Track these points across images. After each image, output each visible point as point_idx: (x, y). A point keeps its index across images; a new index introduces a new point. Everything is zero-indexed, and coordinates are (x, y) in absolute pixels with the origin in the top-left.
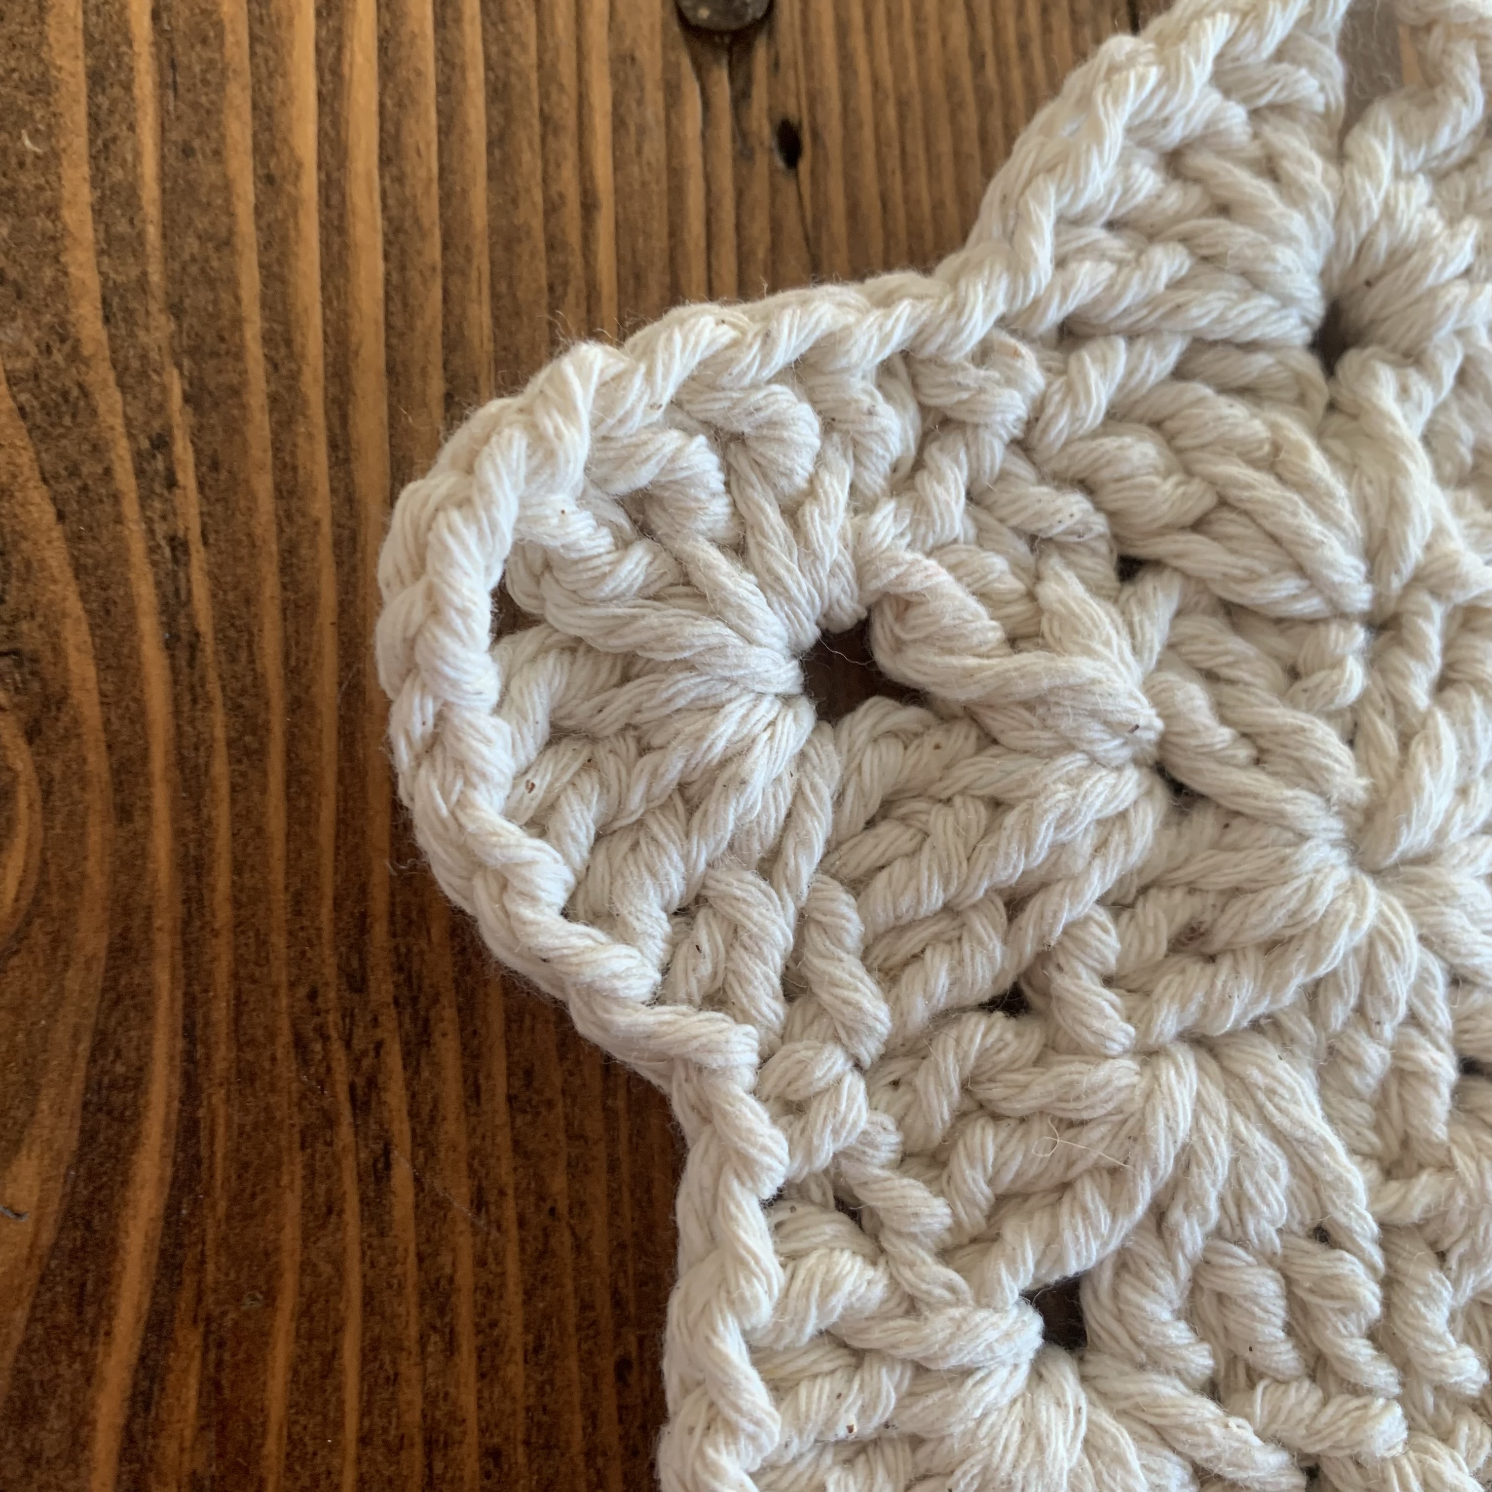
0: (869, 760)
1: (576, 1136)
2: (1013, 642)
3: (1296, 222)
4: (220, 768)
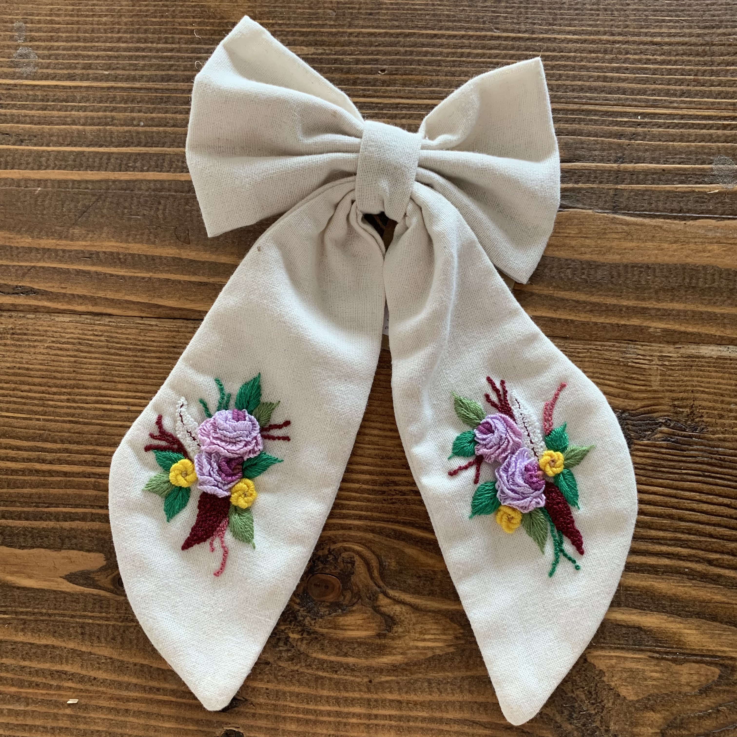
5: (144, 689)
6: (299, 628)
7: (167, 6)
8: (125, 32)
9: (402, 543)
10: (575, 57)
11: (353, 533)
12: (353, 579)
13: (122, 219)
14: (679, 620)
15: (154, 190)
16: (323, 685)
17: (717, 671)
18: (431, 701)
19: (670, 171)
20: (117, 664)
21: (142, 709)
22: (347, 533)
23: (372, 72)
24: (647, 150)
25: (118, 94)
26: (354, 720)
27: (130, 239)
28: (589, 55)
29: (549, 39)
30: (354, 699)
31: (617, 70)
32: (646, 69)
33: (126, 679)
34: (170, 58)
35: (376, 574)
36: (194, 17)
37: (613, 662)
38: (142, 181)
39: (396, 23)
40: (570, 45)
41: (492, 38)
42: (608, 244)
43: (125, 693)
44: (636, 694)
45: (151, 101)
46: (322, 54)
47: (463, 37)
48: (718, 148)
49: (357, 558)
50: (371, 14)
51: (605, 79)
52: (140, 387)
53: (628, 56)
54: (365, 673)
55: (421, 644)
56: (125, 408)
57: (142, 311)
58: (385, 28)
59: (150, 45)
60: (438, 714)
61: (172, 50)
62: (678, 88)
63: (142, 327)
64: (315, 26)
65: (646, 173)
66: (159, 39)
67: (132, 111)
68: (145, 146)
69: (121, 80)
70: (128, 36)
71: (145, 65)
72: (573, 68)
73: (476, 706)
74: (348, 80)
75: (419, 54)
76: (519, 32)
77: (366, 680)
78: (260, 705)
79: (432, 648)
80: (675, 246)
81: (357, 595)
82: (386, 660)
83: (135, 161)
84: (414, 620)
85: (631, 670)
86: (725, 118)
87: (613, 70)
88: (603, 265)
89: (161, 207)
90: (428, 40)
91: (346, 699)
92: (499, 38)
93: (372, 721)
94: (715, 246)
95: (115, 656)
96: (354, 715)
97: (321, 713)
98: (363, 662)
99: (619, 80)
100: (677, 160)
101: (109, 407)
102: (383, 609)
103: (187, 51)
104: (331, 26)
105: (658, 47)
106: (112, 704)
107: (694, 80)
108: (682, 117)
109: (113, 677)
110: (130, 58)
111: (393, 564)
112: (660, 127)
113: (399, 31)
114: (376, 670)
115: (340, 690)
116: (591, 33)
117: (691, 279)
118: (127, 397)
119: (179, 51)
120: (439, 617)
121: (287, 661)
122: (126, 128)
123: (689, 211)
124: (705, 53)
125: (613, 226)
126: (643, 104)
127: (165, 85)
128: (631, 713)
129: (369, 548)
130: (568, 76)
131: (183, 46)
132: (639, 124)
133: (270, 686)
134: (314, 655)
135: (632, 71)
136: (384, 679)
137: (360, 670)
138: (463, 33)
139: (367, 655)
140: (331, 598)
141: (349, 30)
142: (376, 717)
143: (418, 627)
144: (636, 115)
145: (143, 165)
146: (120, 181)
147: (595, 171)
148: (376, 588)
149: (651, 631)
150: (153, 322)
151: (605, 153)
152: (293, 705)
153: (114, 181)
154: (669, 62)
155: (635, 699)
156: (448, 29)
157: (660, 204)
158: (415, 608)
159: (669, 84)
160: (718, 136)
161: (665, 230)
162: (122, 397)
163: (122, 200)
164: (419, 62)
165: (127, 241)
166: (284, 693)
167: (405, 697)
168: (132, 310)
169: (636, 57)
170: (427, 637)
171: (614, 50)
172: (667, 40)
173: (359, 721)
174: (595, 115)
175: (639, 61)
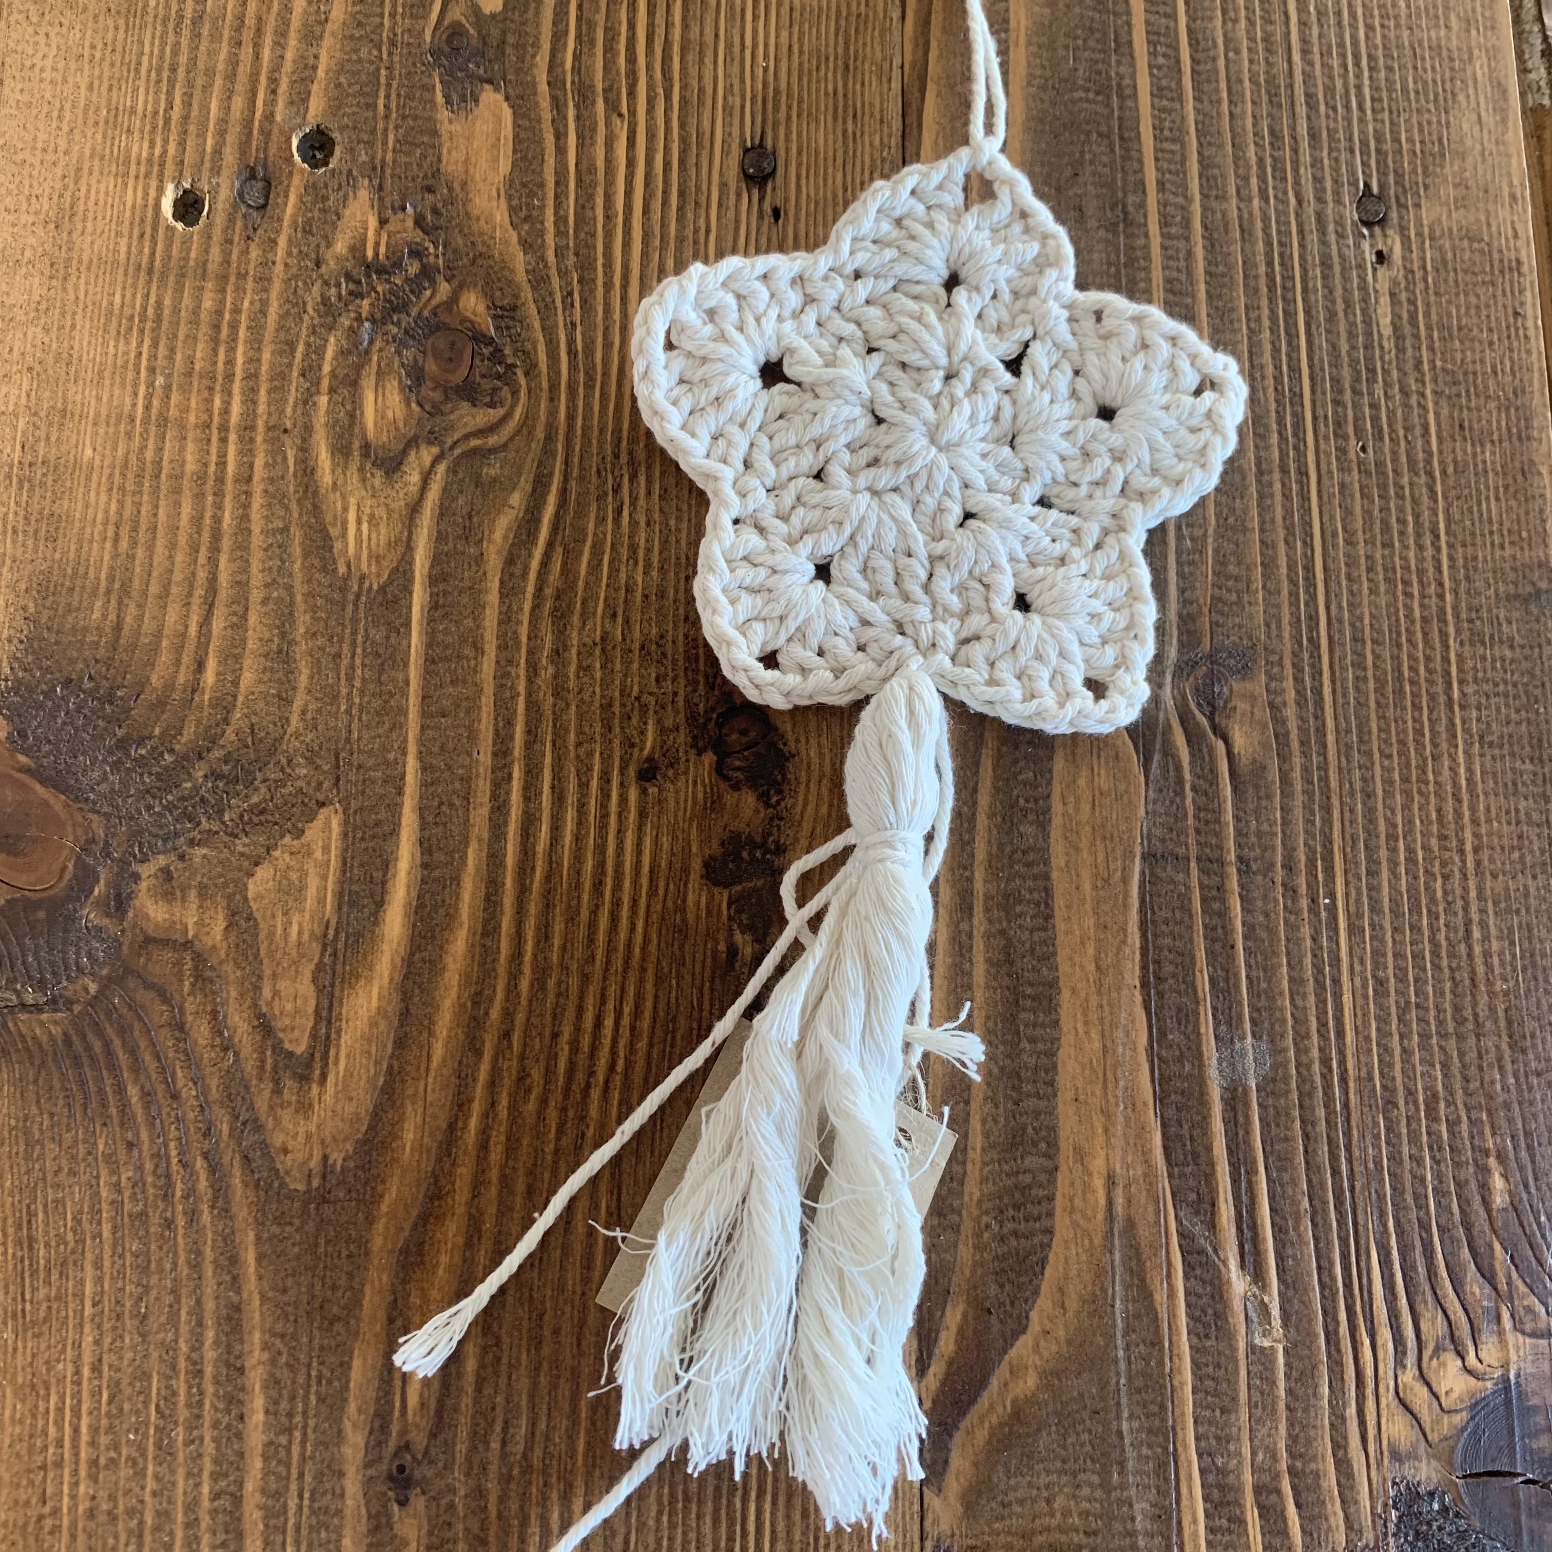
0: (777, 398)
1: (679, 509)
2: (827, 365)
3: (935, 242)
4: (581, 390)
5: (276, 68)
6: (378, 316)
7: (1436, 100)
8: (1384, 37)
9: (529, 488)
10: (1427, 783)
11: (543, 405)
12: (465, 405)
13: (1067, 35)
14: (398, 978)
15: (1119, 85)
16: (281, 353)
17: (300, 1049)
18: (250, 531)
19: (1231, 958)
20: (317, 29)
21: (241, 69)
22: (544, 395)
23: (1359, 432)
24: (1267, 915)
25: (1278, 30)
26: (217, 403)
27: (1034, 49)
28: (1432, 807)
29: (1455, 736)
30: (254, 403)
31: (1411, 860)
32: (1420, 913)
33: (293, 41)
34: (1347, 107)
35: (475, 442)
36: (1422, 142)
37: (318, 854)
38: (1133, 65)
39: (1450, 470)
40: (1446, 773)
41: (1444, 636)
42: (1084, 844)
43: (268, 40)
44: (259, 897)
45: (1271, 81)
46: (1382, 348)
47: (1441, 584)
48: (1285, 1050)
49: (501, 412)
50: (1461, 427)
51: (1392, 837)
52: (784, 65)
53: (1440, 881)
54: (300, 421)
55: (352, 516)
56: (748, 42)
57: (913, 67)
58: (1440, 452)
59: (1366, 74)
60: (226, 543)
61: (1361, 108)
62: (1390, 971)
63: (886, 66)
64: (1430, 337)
65: (1224, 914)
66: (1378, 89)
67: (1250, 50)
68: (1193, 71)
69: (1301, 32)
70: (1378, 41)
71: (1331, 68)
72: (1405, 780)
73: (239, 609)
74: (1341, 392)
75: (1401, 509)
76: (1461, 682)
77: (289, 425)
78: (247, 251)
79: (344, 535)
80: (1092, 967)
81: (436, 411)
82: (324, 457)
83: (1165, 55)
84: (395, 506)
85: (302, 888)
86: (1342, 1062)
87: (1410, 850)
88: (1046, 836)
89: (1091, 95)
90: (1427, 524)
91: (254, 390)
92: (1446, 647)
93: (215, 432)
94: (1097, 1045)
95: (329, 27)
96: (227, 404)
97: (232, 350)
98: (320, 418)
99: (1394, 864)
100: (1254, 973)
101: (749, 16)
102: (413, 453)
103: (1362, 132)
104: (1432, 362)
105: (1461, 934)
106: (250, 21)
107: (1408, 1003)
108: (1336, 981)
109: (296, 22)
110: (1341, 45)
111: (492, 472)
112: (1314, 940)
113: (1437, 474)
114: (304, 440)
115: (271, 380)
116: (1473, 810)
117: (1033, 998)
118: (766, 45)
119: (1362, 120)
120: (401, 549)
121: (323, 296)
122: (1220, 41)
123: (1160, 995)
124: (1460, 1022)
125: (1119, 853)
126: (1352, 909)
127: (1300, 98)
128: (225, 885)
129: (518, 432)
130: (1390, 770)
131: (1371, 128)
132: (1314, 900)
133: (279, 267)
134: (332, 339)
135: (1412, 889)
136: (291, 454)
137: (306, 414)
138: (1447, 584)
139: (332, 426)
140: (431, 367)
141: (1428, 392)
142: (224, 440)
143: (382, 512)
144: (1332, 895)
145: (1159, 68)
146: (1130, 33)
147: (1218, 821)
148: (449, 442)
149: (376, 923)
150: (896, 85)
151: (1253, 839)
152: (246, 304)
153: (1129, 24)
154: (1435, 954)
155: (250, 894)
156: (1451, 558)
157: (1167, 941)
158: (415, 508)
159: (1395, 955)
160: (1307, 1051)
161: (1119, 949)
162: (767, 37)
163: (1098, 35)
164: (1385, 509)
165: (1029, 43)
166: (266, 290)
167: (257, 487)
168: (914, 52)
169: (1439, 894)
170: (365, 526)
171: (1447, 854)
172: (1477, 949)
173: (216, 412)
174: (1323, 819)
175: (1433, 900)
